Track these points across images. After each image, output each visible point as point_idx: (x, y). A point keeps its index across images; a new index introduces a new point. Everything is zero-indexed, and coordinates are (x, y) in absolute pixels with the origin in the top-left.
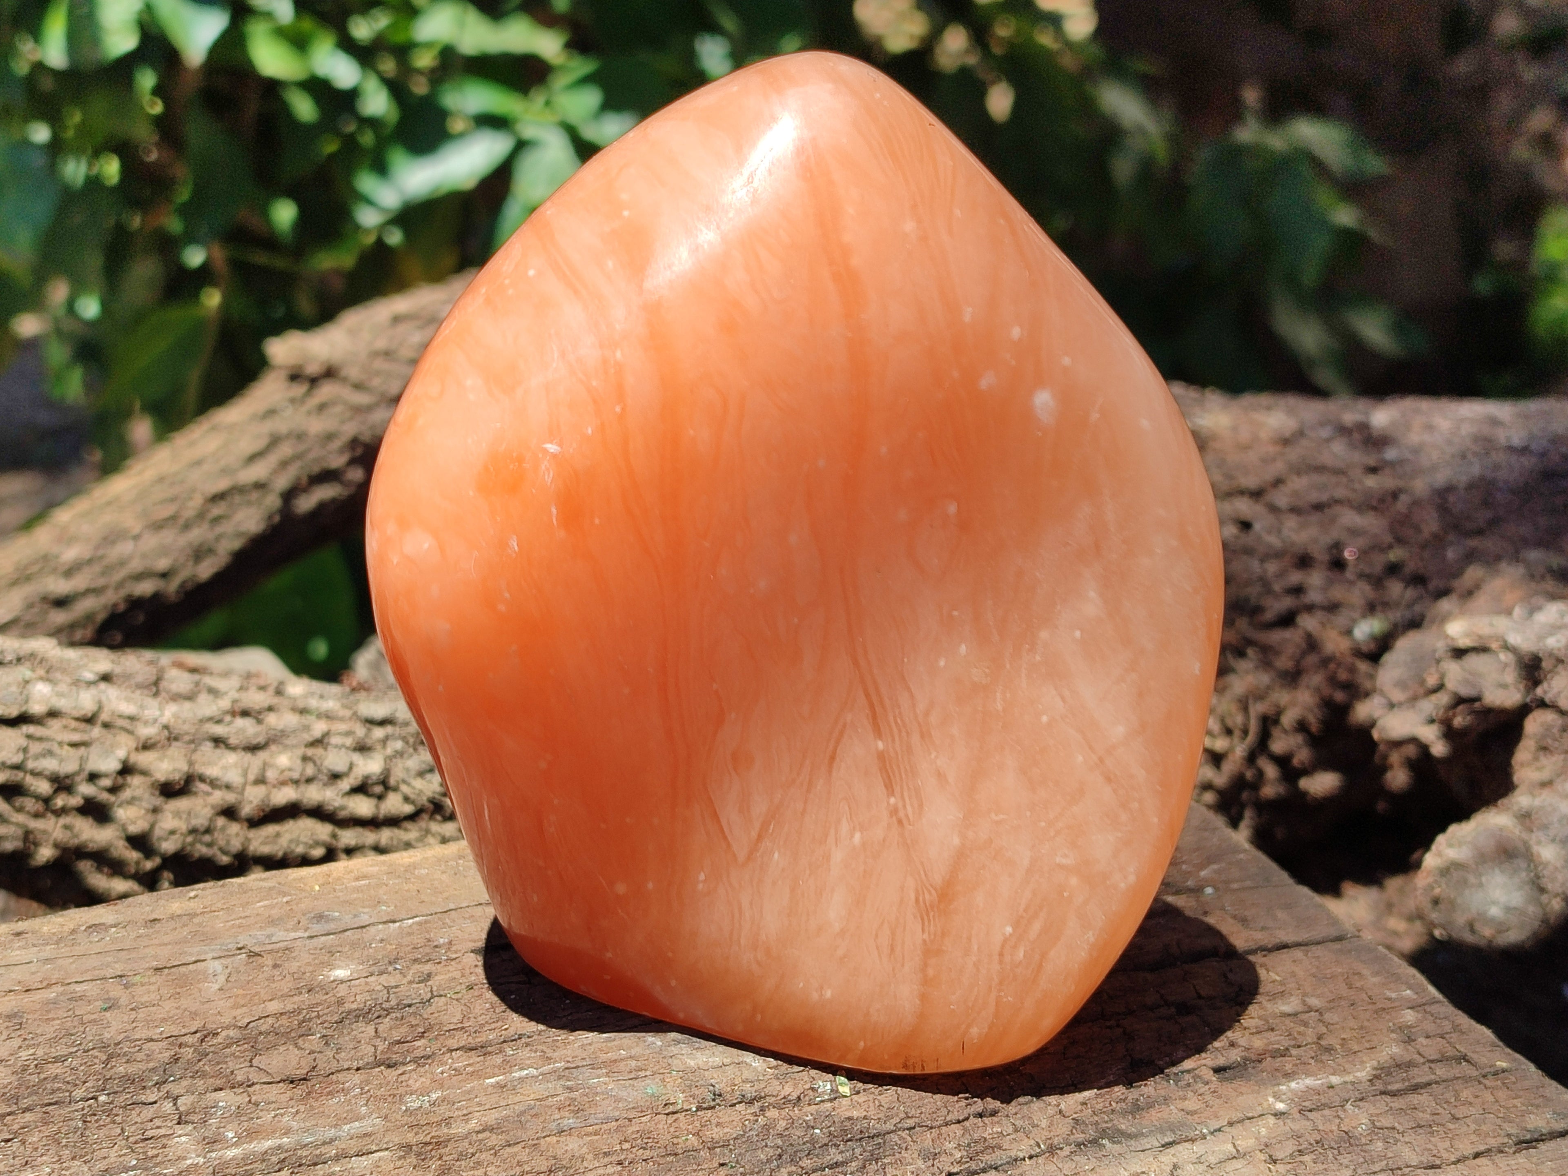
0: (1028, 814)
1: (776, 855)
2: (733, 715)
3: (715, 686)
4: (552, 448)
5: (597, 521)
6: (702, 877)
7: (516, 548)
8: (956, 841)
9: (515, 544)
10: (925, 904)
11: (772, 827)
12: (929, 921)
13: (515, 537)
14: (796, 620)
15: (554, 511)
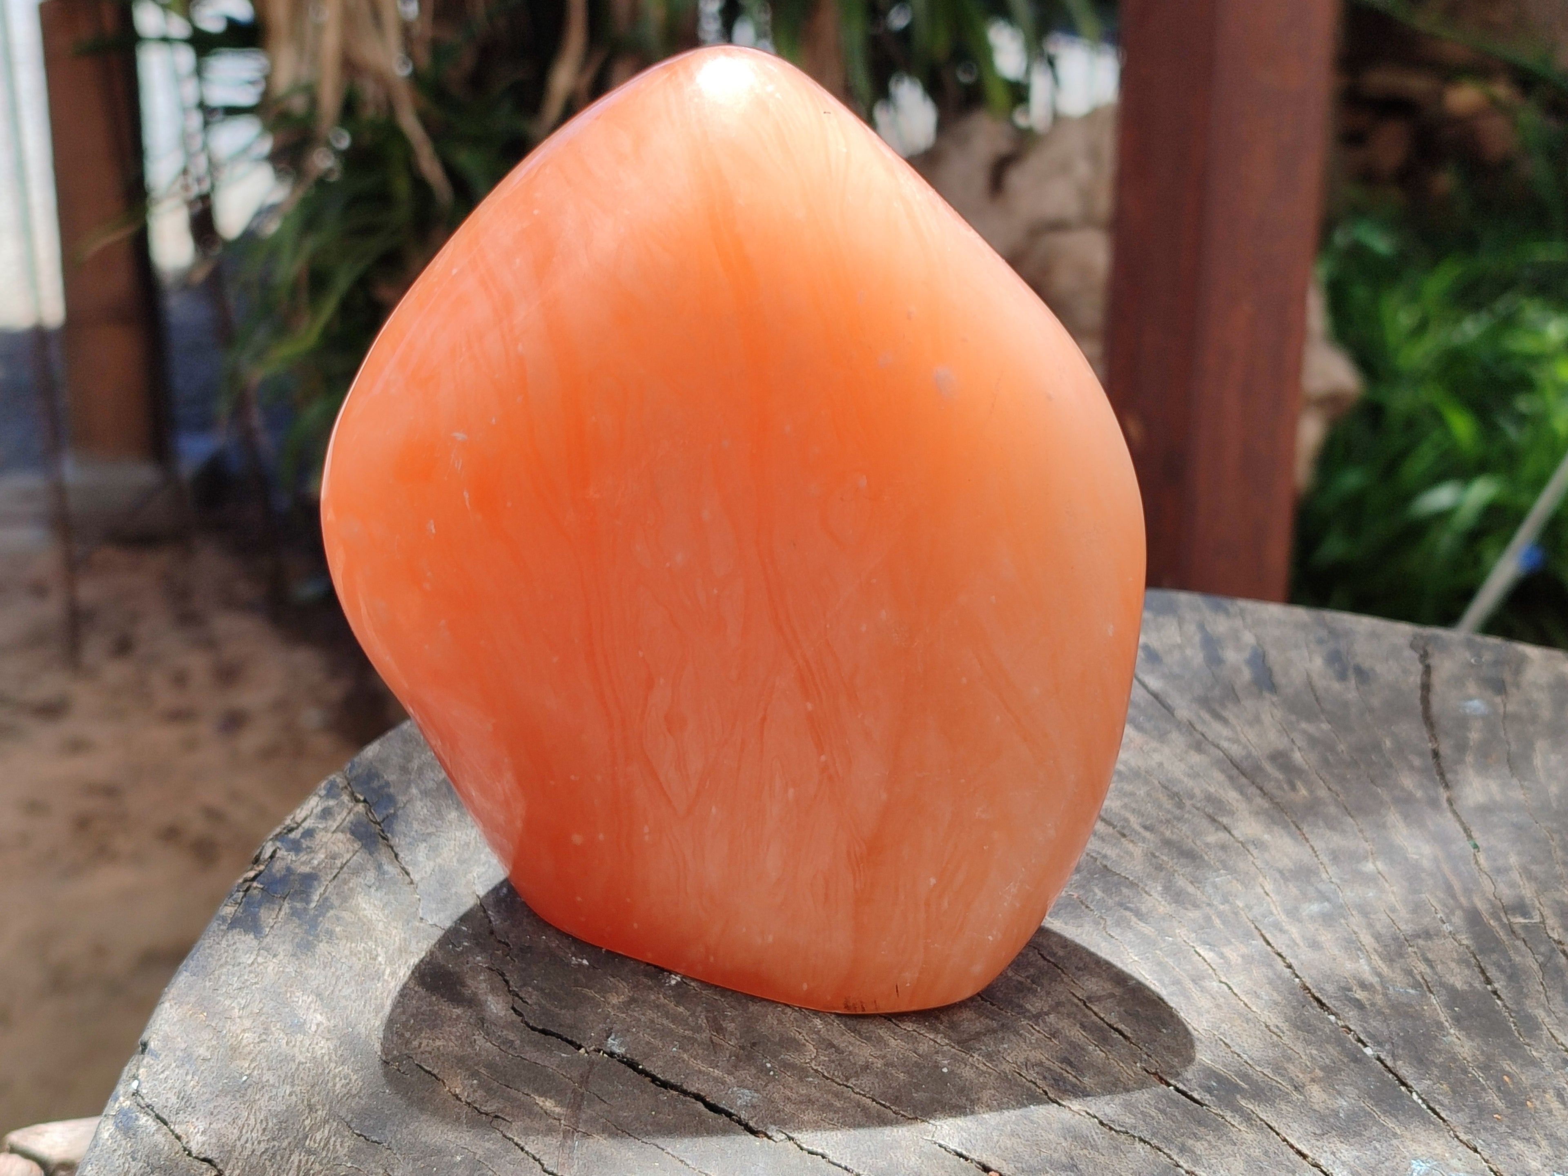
0: (949, 771)
1: (714, 810)
2: (662, 681)
3: (641, 654)
4: (460, 436)
5: (509, 504)
6: (646, 829)
7: (434, 531)
8: (884, 796)
9: (433, 527)
10: (855, 855)
11: (708, 783)
12: (860, 871)
13: (432, 521)
14: (716, 591)
15: (466, 495)
